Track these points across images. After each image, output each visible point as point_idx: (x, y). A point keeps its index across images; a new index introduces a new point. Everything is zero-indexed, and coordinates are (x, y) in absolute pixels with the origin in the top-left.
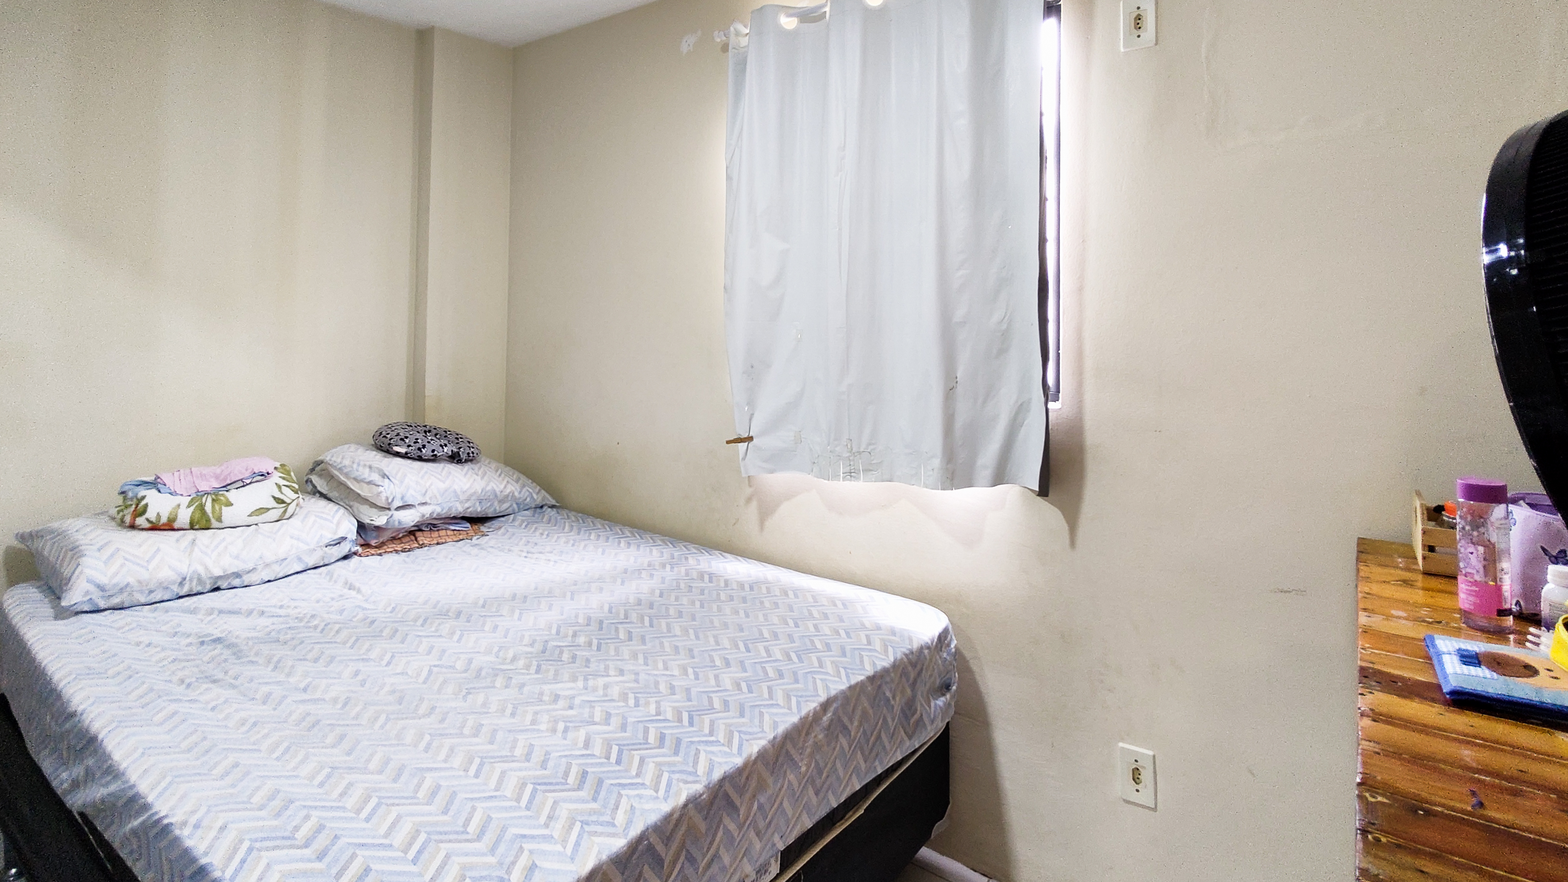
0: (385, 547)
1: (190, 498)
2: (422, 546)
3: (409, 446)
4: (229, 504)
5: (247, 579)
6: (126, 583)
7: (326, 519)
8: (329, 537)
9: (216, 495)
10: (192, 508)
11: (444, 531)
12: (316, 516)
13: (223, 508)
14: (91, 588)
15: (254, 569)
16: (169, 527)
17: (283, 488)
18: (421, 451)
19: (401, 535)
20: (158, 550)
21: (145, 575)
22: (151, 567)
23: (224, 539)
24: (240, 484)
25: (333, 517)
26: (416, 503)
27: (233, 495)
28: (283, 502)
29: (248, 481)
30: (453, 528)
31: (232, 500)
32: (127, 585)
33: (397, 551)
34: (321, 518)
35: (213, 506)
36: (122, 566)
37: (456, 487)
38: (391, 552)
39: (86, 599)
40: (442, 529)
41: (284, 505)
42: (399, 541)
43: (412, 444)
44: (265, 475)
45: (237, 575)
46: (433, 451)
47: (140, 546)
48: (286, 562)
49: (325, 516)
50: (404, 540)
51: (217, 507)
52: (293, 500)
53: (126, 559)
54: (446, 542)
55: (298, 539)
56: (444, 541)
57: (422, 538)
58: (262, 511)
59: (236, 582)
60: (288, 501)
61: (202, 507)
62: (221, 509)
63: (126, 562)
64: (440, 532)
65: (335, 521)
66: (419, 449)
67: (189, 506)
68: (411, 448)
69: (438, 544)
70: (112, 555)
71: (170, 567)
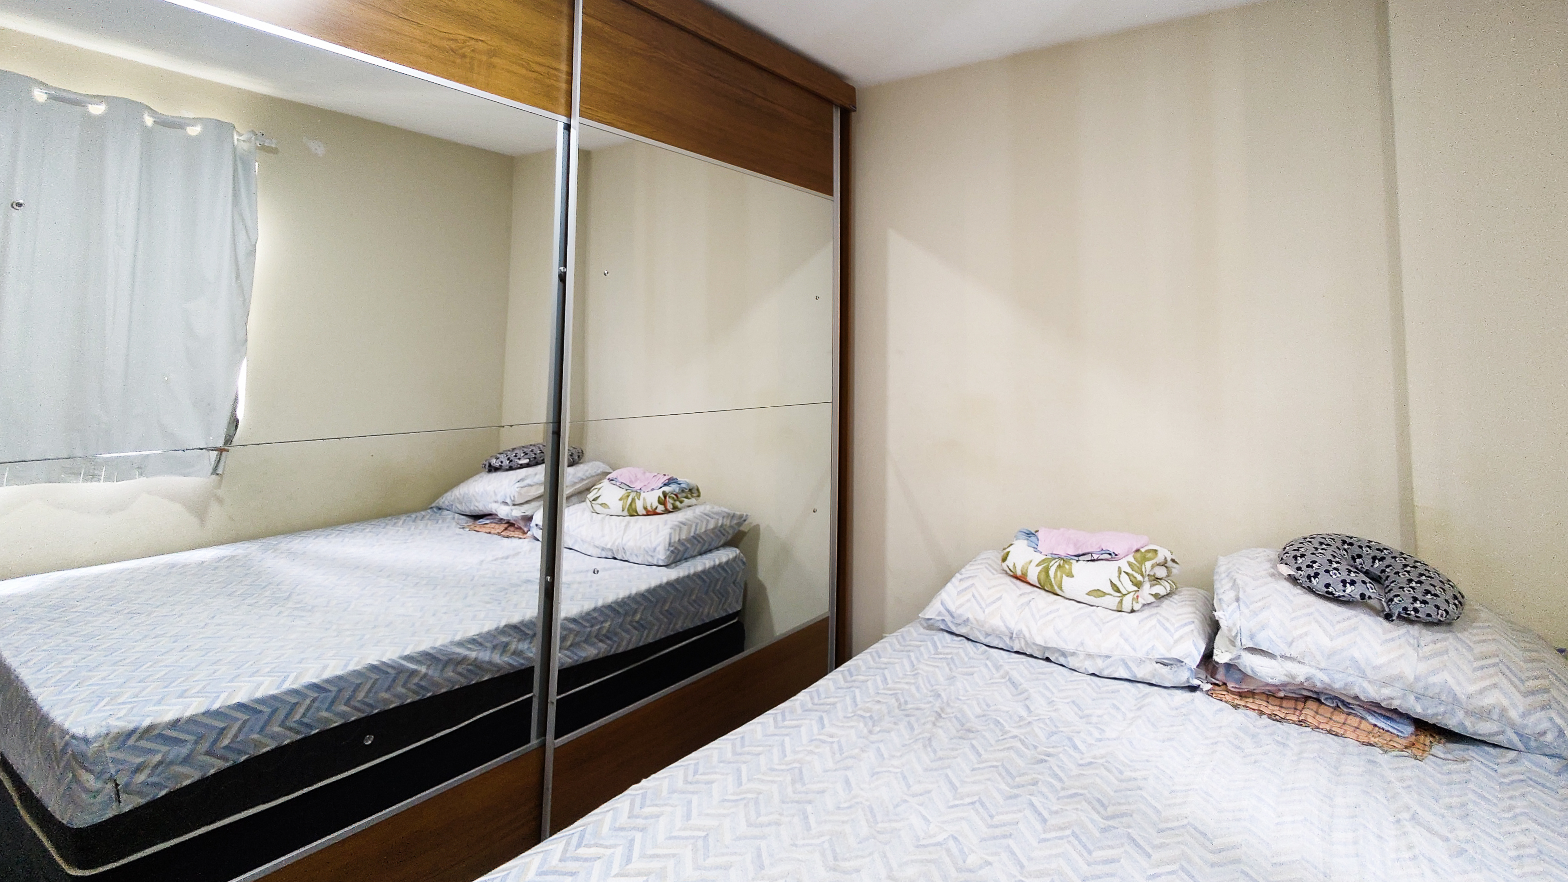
0: (1251, 700)
1: (1045, 557)
2: (1301, 723)
3: (1299, 569)
4: (1071, 575)
5: (1072, 662)
6: (965, 618)
7: (1166, 629)
8: (1162, 652)
9: (1065, 560)
10: (1040, 568)
11: (1358, 719)
12: (1159, 621)
13: (1064, 576)
14: (942, 609)
15: (1073, 654)
16: (1022, 578)
17: (1123, 574)
18: (1310, 581)
19: (1282, 694)
20: (1000, 598)
21: (981, 617)
22: (987, 611)
23: (1058, 610)
24: (1089, 557)
25: (1176, 631)
26: (1277, 654)
27: (1078, 567)
28: (1118, 591)
29: (1095, 557)
31: (1074, 572)
32: (968, 619)
33: (1261, 713)
34: (1163, 625)
35: (1056, 571)
36: (968, 601)
37: (1357, 655)
38: (1254, 710)
39: (940, 618)
40: (1356, 715)
41: (1119, 595)
42: (1277, 702)
43: (1304, 568)
44: (1113, 556)
45: (1064, 654)
46: (1328, 586)
47: (989, 588)
48: (1109, 660)
49: (1167, 625)
50: (1285, 703)
51: (1059, 574)
52: (1129, 593)
53: (973, 596)
54: (1342, 736)
55: (1126, 640)
56: (1341, 732)
57: (1309, 712)
58: (1099, 593)
59: (1062, 660)
60: (1124, 592)
61: (1047, 570)
62: (1062, 577)
63: (973, 599)
64: (1350, 717)
65: (1176, 636)
66: (1309, 577)
67: (1038, 565)
68: (1300, 572)
69: (1329, 732)
70: (966, 589)
71: (1001, 617)
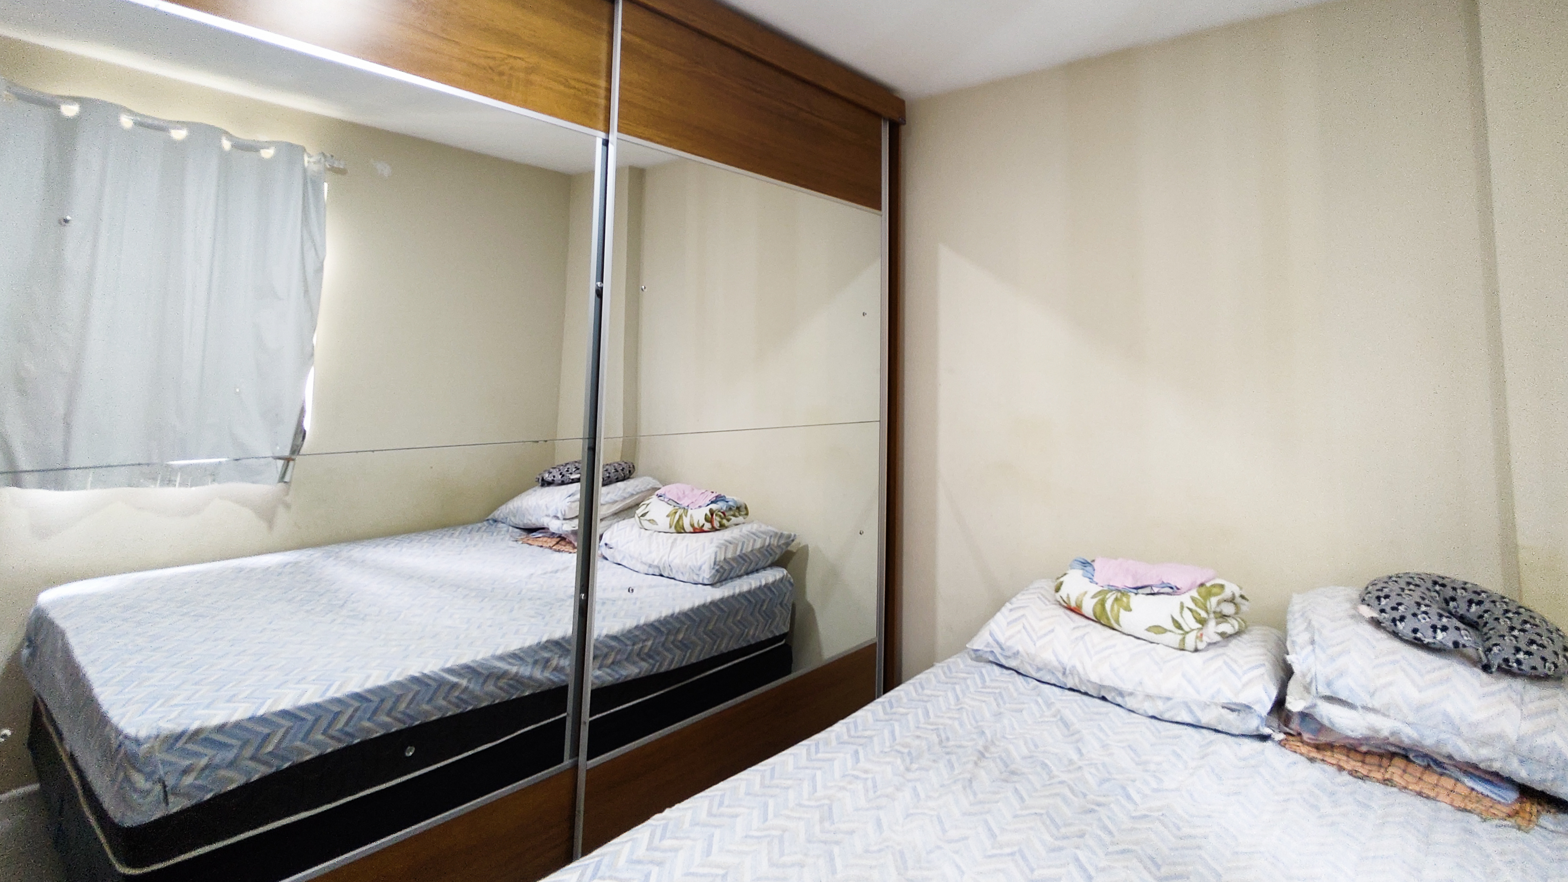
0: (1329, 753)
1: (1101, 588)
2: (1387, 782)
3: (1383, 611)
4: (1128, 609)
5: (1130, 702)
6: (1015, 650)
7: (1233, 671)
8: (1229, 696)
9: (1123, 592)
10: (1095, 600)
11: (1453, 781)
12: (1225, 663)
13: (1122, 611)
14: (991, 640)
15: (1131, 694)
16: (1076, 610)
17: (1186, 610)
18: (1396, 625)
19: (1364, 749)
20: (1052, 631)
21: (1032, 650)
22: (1038, 644)
23: (1114, 646)
24: (1148, 590)
25: (1245, 673)
26: (1358, 704)
27: (1136, 601)
28: (1180, 627)
29: (1156, 590)
30: (1470, 783)
31: (1132, 606)
32: (1018, 652)
33: (1341, 769)
34: (1229, 667)
35: (1112, 606)
36: (1019, 632)
37: (1450, 708)
38: (1333, 764)
39: (989, 649)
40: (1450, 776)
41: (1181, 632)
42: (1359, 757)
43: (1388, 609)
44: (1174, 590)
45: (1121, 694)
46: (1415, 631)
47: (1041, 620)
48: (1170, 703)
49: (1235, 666)
50: (1368, 759)
51: (1116, 607)
52: (1193, 630)
53: (1024, 627)
54: (1434, 799)
55: (1189, 682)
56: (1432, 794)
57: (1395, 771)
58: (1160, 630)
59: (1119, 700)
60: (1186, 629)
61: (1102, 603)
62: (1119, 612)
63: (1023, 630)
64: (1443, 778)
65: (1245, 679)
66: (1394, 621)
67: (1094, 597)
68: (1383, 614)
69: (1420, 794)
70: (1016, 620)
71: (1054, 652)
